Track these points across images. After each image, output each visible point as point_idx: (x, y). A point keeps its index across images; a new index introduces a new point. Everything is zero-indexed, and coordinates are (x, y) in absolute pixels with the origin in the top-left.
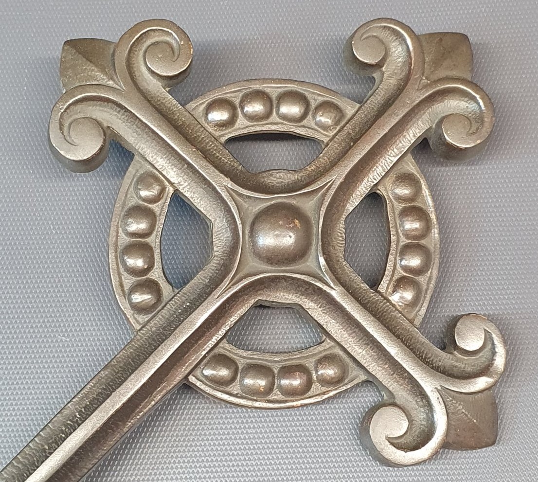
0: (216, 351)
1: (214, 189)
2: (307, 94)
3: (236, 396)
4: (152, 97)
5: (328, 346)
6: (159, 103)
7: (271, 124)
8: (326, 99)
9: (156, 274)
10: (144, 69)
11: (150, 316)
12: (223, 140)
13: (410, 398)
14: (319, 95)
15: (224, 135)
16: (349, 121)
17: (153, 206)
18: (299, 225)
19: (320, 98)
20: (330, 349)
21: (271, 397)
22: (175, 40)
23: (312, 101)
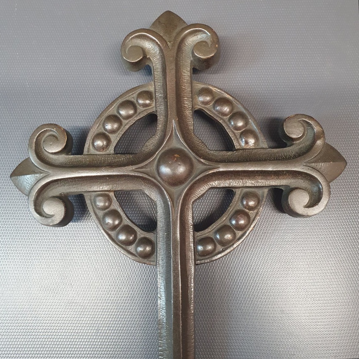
0: (196, 240)
1: (128, 176)
2: (127, 99)
3: (223, 251)
4: (65, 164)
5: (239, 192)
6: (71, 163)
7: (125, 125)
8: (137, 93)
9: (141, 234)
10: (51, 156)
11: (155, 253)
12: (112, 152)
13: (296, 180)
14: (132, 94)
15: (111, 150)
16: (155, 92)
17: (112, 207)
18: (178, 156)
19: (134, 95)
20: (241, 192)
21: (238, 236)
22: (51, 131)
23: (133, 100)
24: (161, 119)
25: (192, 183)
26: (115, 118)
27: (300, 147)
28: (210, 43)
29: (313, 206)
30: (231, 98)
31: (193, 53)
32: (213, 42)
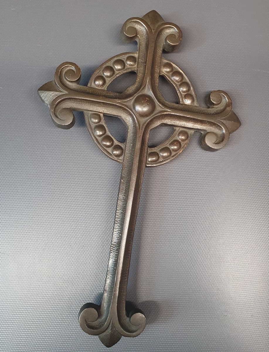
0: (148, 153)
1: (115, 105)
2: (120, 58)
3: (163, 161)
4: (77, 90)
6: (80, 90)
7: (117, 74)
8: (126, 56)
9: (116, 142)
10: (68, 83)
11: (123, 156)
12: (106, 89)
13: (211, 128)
14: (124, 56)
15: (105, 88)
16: (138, 58)
17: (101, 123)
18: (148, 99)
19: (125, 57)
20: (179, 130)
21: (172, 155)
22: (72, 67)
23: (123, 60)
24: (140, 75)
25: (153, 117)
26: (111, 69)
27: (217, 109)
28: (177, 37)
29: (218, 144)
30: (183, 73)
31: (166, 40)
32: (179, 36)
